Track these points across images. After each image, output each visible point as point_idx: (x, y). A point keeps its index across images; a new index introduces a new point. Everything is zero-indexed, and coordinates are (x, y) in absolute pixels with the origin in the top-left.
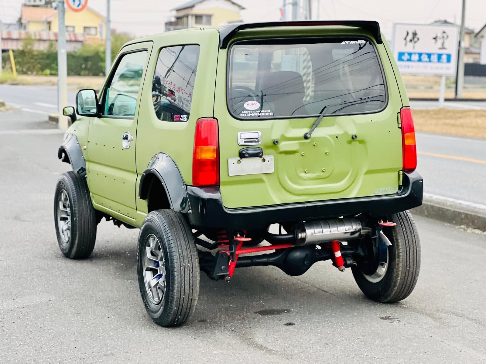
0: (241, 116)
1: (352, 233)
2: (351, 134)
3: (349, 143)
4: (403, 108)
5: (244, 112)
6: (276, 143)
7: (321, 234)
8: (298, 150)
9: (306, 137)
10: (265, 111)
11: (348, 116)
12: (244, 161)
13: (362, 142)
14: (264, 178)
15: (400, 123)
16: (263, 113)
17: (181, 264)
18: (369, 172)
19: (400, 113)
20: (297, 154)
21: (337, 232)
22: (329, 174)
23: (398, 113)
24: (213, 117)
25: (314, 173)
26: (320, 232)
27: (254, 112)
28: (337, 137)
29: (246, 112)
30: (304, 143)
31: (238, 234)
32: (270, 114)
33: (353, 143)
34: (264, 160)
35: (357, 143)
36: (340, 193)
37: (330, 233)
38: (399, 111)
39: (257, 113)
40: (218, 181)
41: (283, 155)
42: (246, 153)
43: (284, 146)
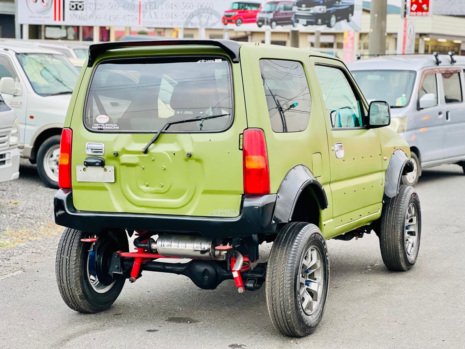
0: (93, 128)
1: (203, 252)
2: (187, 152)
3: (186, 160)
4: (248, 129)
5: (96, 125)
6: (117, 155)
7: (169, 247)
8: (137, 163)
9: (146, 151)
10: (113, 125)
11: (188, 134)
12: (89, 168)
13: (198, 160)
14: (107, 186)
15: (242, 145)
16: (111, 126)
17: (62, 255)
18: (205, 192)
19: (242, 134)
20: (137, 167)
21: (184, 248)
22: (168, 189)
23: (240, 134)
24: (70, 128)
25: (153, 187)
26: (168, 246)
27: (104, 125)
28: (174, 154)
29: (97, 125)
30: (144, 157)
31: (95, 235)
32: (117, 128)
33: (190, 161)
34: (105, 170)
35: (194, 161)
36: (178, 210)
37: (177, 248)
38: (242, 133)
39: (106, 126)
40: (70, 185)
41: (125, 167)
42: (97, 162)
43: (124, 158)
